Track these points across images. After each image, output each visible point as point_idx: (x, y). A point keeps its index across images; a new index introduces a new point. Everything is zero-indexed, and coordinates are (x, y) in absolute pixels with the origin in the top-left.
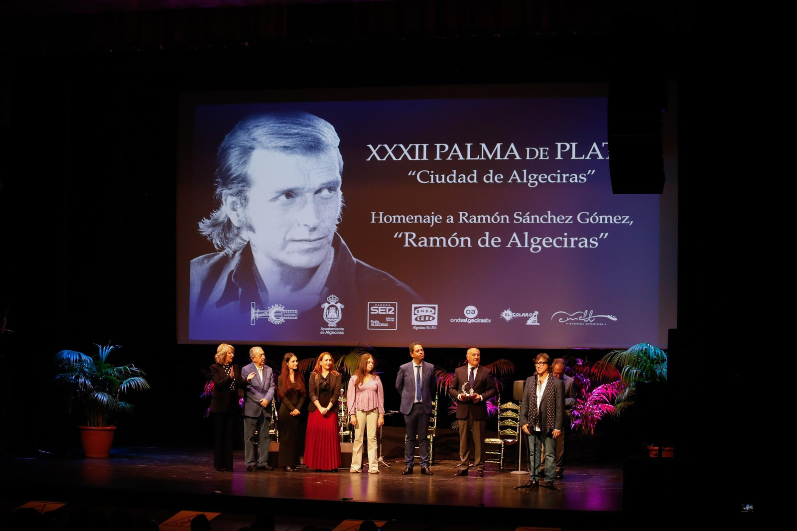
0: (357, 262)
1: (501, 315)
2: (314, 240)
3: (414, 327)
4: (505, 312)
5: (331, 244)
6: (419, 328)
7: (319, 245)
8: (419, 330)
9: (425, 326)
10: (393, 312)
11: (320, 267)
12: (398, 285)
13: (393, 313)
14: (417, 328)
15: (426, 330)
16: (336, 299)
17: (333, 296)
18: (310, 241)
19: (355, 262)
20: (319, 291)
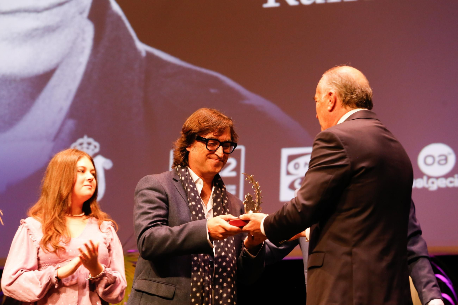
0: (149, 54)
2: (47, 9)
5: (86, 14)
7: (58, 19)
10: (234, 170)
11: (58, 72)
12: (246, 102)
13: (234, 174)
16: (92, 147)
17: (85, 140)
18: (37, 11)
19: (144, 54)
20: (54, 130)
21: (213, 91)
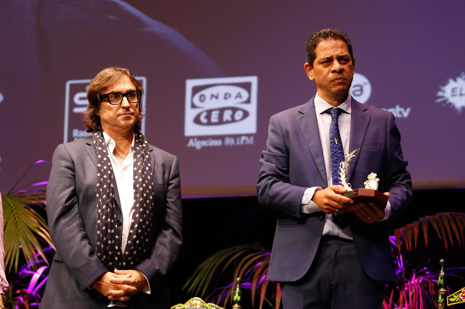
1: (440, 94)
3: (191, 143)
4: (452, 84)
6: (204, 143)
8: (204, 148)
9: (222, 137)
12: (147, 29)
14: (198, 145)
15: (223, 146)
21: (111, 17)
